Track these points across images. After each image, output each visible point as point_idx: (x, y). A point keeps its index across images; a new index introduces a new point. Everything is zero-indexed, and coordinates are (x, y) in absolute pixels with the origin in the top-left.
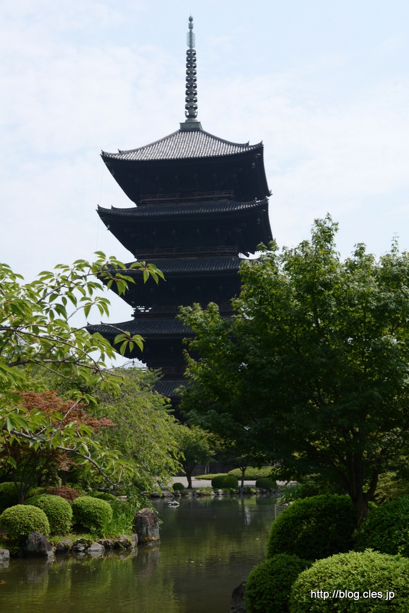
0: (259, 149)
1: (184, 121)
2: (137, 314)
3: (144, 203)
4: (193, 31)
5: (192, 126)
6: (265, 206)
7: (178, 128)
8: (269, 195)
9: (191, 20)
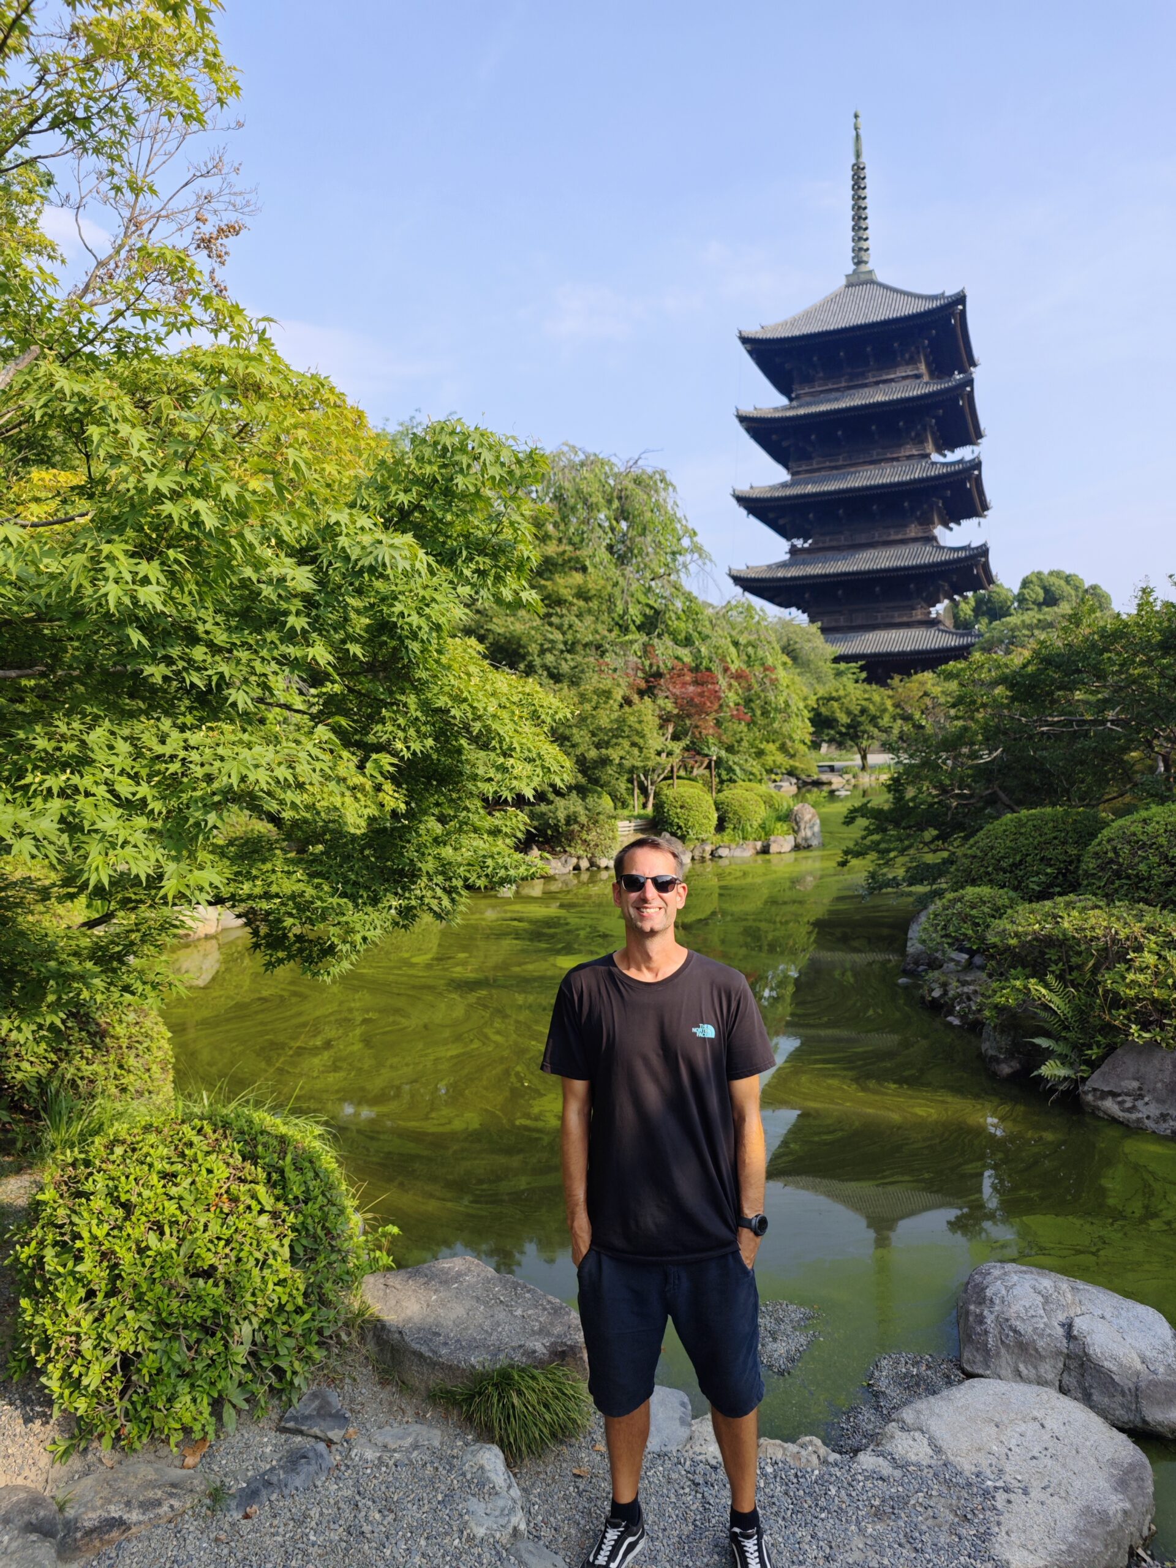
0: (961, 299)
1: (850, 272)
2: (793, 551)
3: (798, 397)
4: (861, 132)
5: (863, 277)
6: (970, 382)
7: (843, 282)
8: (975, 365)
9: (856, 116)
